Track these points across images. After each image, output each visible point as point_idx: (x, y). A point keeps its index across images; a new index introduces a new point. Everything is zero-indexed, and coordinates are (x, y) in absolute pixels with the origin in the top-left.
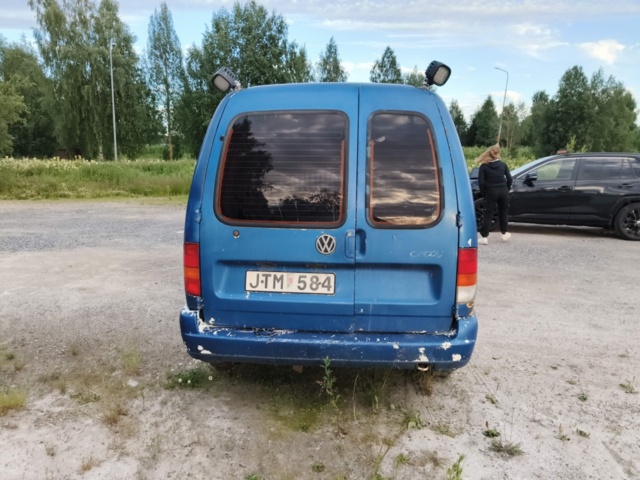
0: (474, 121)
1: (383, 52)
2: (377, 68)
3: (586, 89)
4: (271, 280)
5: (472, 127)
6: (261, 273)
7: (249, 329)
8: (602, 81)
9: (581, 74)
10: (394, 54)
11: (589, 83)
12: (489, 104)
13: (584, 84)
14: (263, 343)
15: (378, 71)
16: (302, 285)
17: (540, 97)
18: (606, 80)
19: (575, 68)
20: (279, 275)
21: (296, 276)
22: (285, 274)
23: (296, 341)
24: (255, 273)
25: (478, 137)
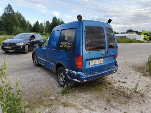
0: (34, 26)
1: (8, 5)
2: (6, 9)
3: (57, 21)
4: (94, 62)
5: (34, 27)
6: (92, 61)
7: (90, 73)
8: (60, 20)
9: (56, 18)
10: (11, 6)
11: (58, 20)
12: (37, 22)
13: (57, 20)
14: (96, 75)
15: (7, 10)
16: (99, 62)
17: (48, 22)
18: (61, 20)
19: (55, 17)
20: (95, 61)
21: (97, 60)
22: (96, 60)
23: (99, 74)
24: (91, 61)
25: (36, 30)
